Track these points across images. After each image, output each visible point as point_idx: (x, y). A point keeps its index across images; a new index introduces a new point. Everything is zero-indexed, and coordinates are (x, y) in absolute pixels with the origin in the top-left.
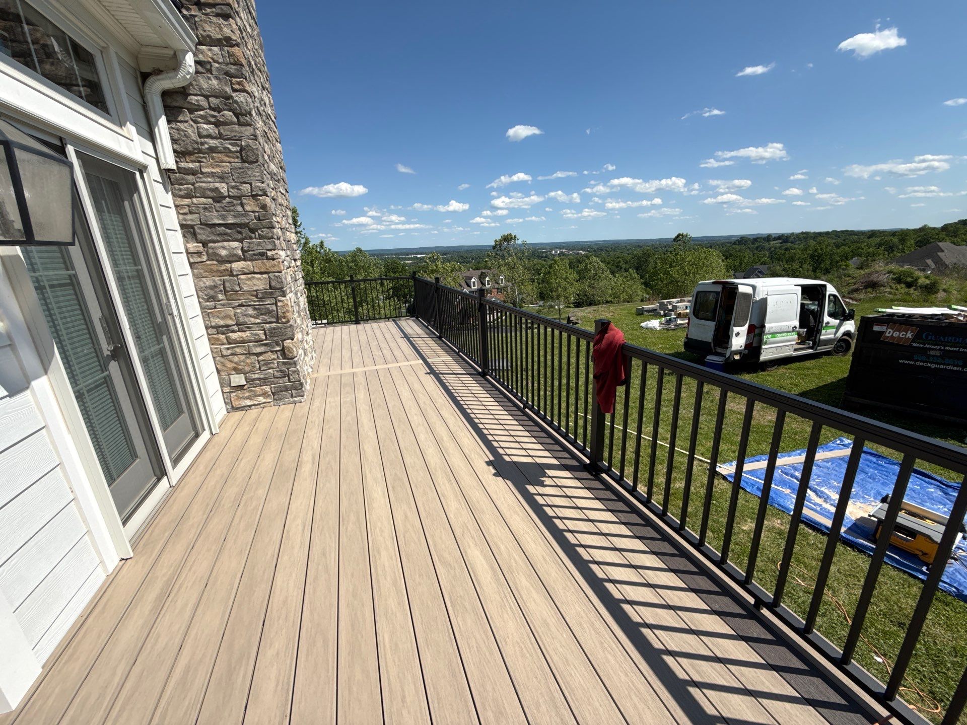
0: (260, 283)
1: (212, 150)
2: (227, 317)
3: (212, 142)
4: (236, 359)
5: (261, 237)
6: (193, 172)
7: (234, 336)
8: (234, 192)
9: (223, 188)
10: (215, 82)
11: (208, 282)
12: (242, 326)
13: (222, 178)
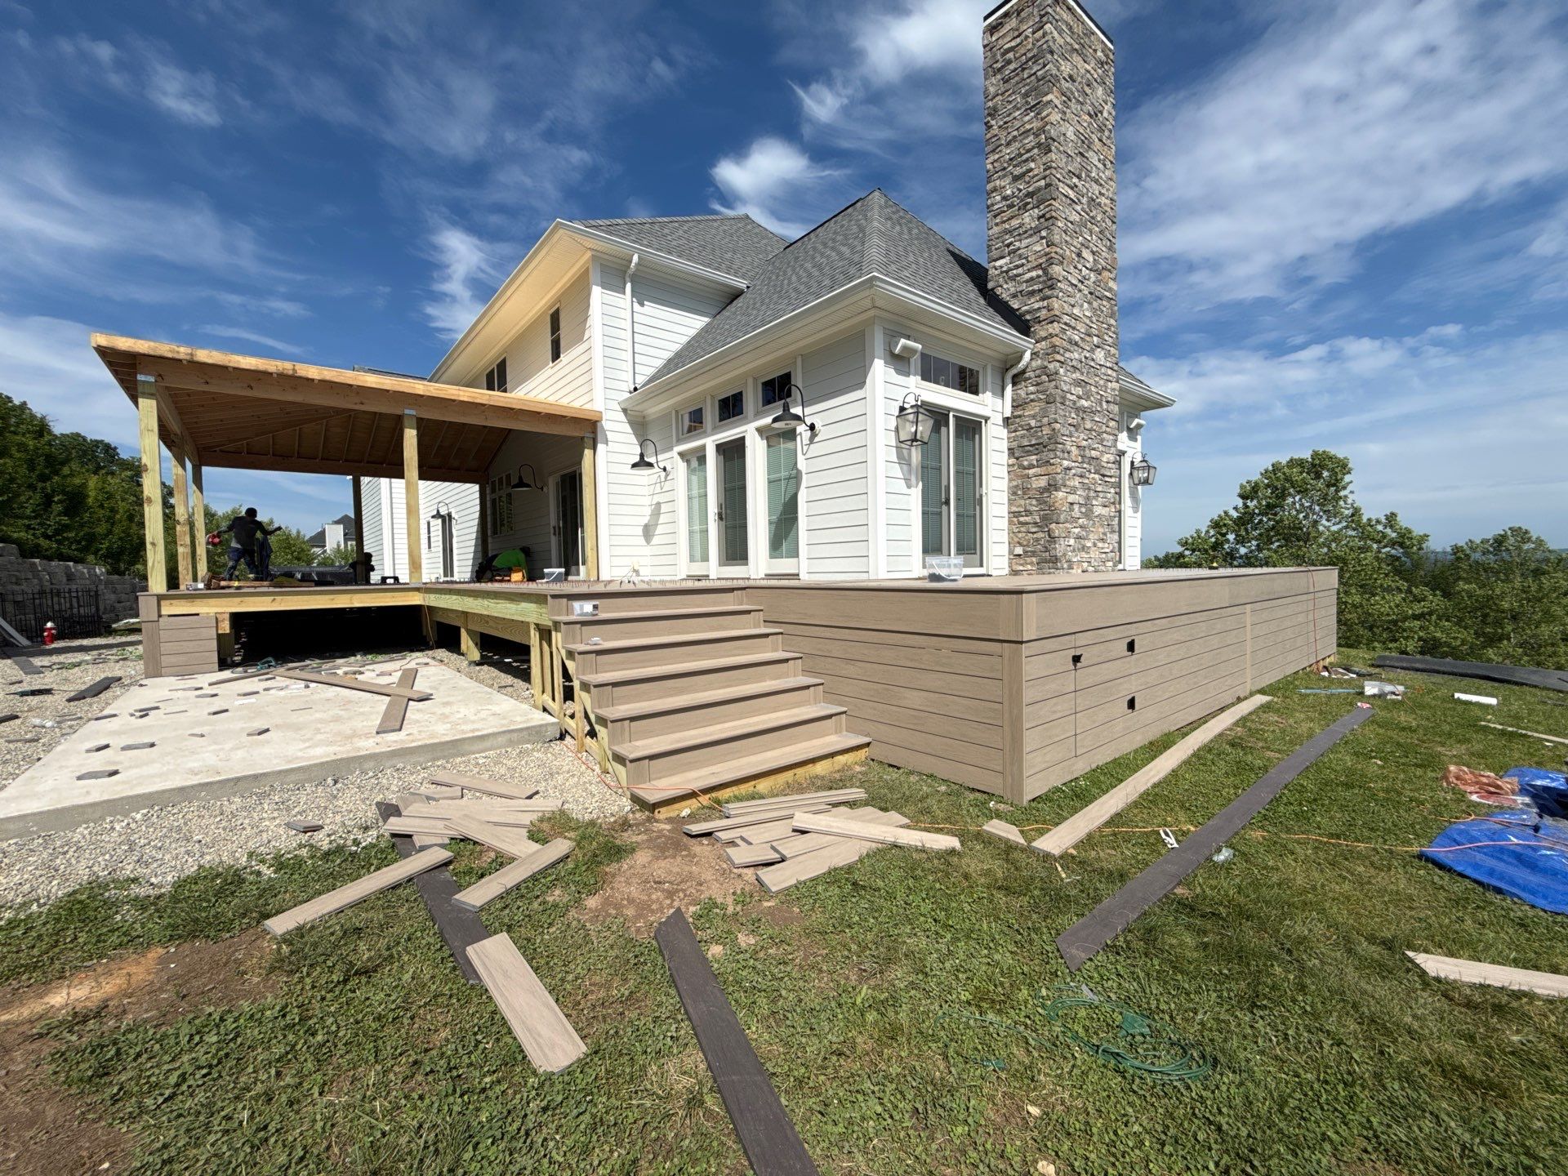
0: (1042, 482)
1: (1032, 401)
2: (1020, 506)
3: (1032, 397)
4: (1020, 535)
5: (1049, 450)
6: (1020, 416)
7: (1021, 519)
8: (1039, 424)
9: (1033, 423)
10: (1039, 361)
11: (1015, 483)
12: (1028, 513)
13: (1034, 417)
